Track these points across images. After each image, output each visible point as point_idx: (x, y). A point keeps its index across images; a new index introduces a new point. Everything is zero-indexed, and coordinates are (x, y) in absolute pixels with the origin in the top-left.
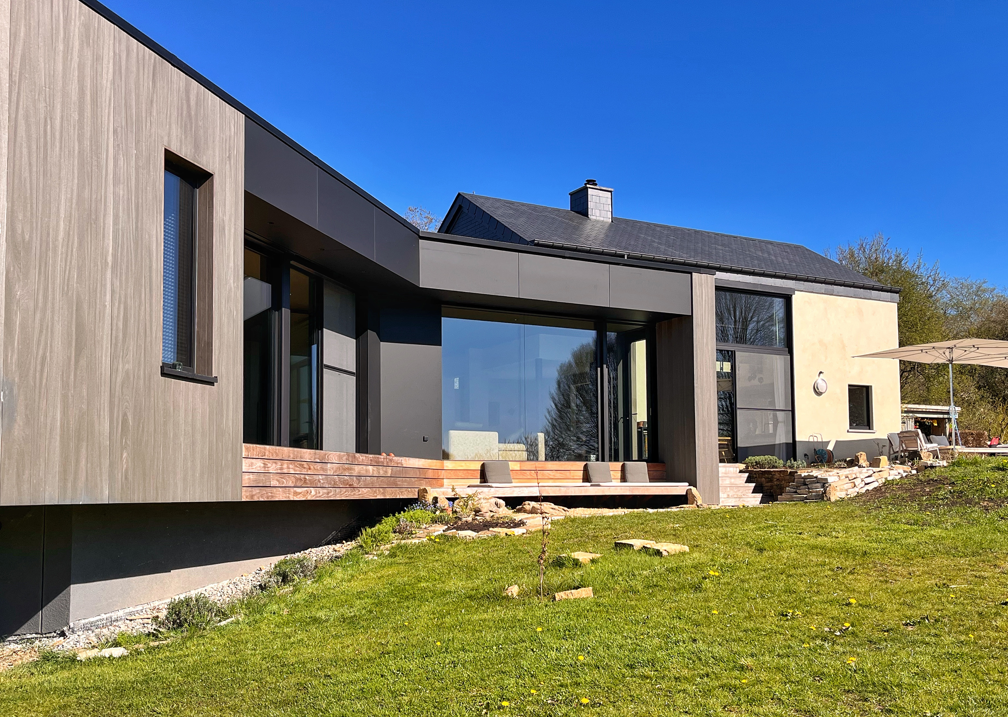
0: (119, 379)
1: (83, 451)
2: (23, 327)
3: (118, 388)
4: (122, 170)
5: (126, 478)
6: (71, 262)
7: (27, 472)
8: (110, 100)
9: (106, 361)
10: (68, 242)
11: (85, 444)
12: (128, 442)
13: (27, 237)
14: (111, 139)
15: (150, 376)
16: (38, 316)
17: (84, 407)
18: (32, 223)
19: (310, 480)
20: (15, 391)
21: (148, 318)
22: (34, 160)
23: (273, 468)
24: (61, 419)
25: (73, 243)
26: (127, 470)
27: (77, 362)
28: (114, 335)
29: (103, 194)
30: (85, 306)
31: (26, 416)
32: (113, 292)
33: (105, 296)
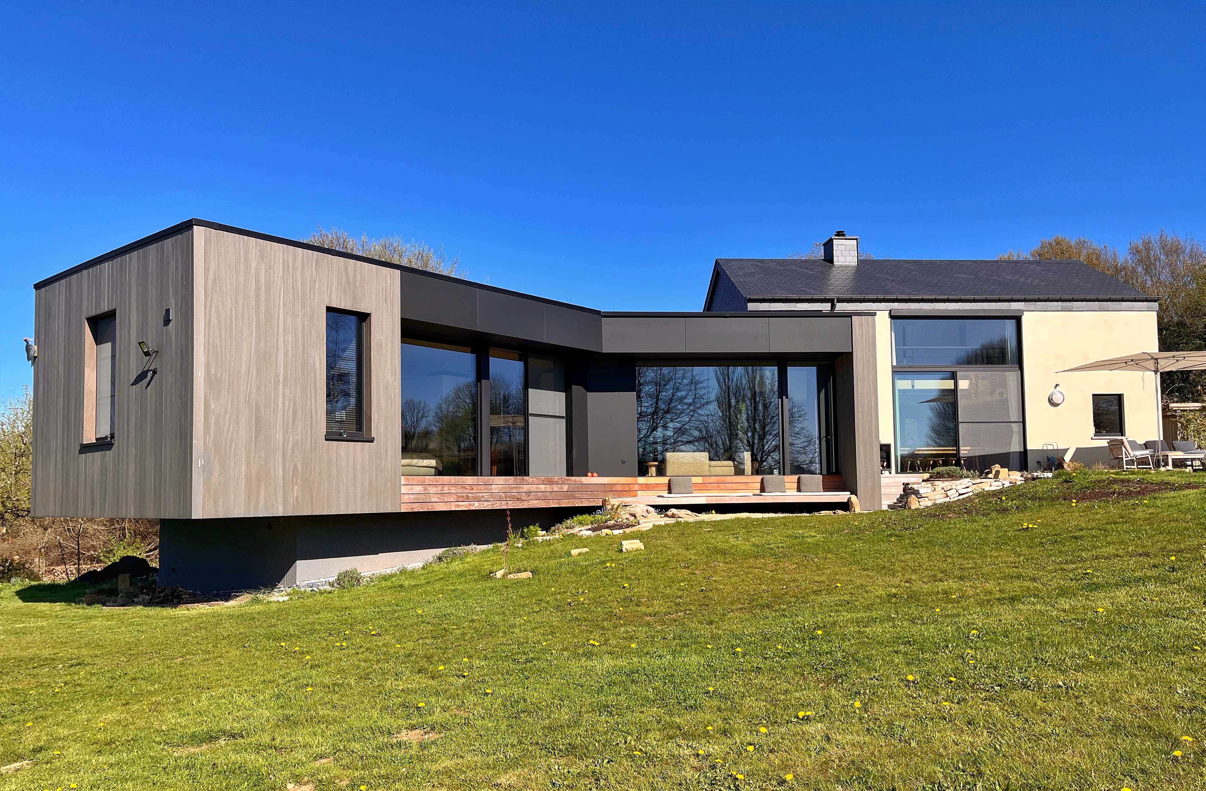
0: (290, 446)
1: (263, 487)
2: (217, 423)
3: (289, 450)
4: (291, 327)
5: (297, 501)
6: (251, 384)
7: (221, 500)
8: (280, 289)
9: (279, 436)
10: (249, 372)
11: (263, 484)
12: (298, 481)
13: (219, 375)
14: (282, 310)
15: (316, 442)
16: (228, 416)
17: (262, 463)
18: (222, 367)
19: (472, 497)
20: (212, 457)
21: (313, 408)
22: (223, 333)
23: (432, 490)
24: (245, 470)
25: (252, 374)
26: (297, 496)
27: (256, 439)
28: (285, 421)
29: (275, 343)
30: (262, 408)
31: (220, 470)
32: (284, 396)
33: (278, 399)
